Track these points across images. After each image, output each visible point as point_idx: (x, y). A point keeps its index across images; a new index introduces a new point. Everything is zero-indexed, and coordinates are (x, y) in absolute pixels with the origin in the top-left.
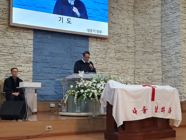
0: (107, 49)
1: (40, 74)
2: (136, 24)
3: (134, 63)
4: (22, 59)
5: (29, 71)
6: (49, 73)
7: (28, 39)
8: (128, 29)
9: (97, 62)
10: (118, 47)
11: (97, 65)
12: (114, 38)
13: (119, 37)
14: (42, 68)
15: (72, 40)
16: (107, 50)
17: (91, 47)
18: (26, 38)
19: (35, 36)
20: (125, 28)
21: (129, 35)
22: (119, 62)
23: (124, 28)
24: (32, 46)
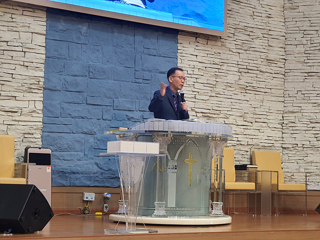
0: (221, 64)
1: (60, 118)
2: (288, 5)
3: (282, 99)
4: (18, 81)
5: (34, 111)
6: (83, 118)
7: (32, 33)
8: (269, 17)
9: (195, 93)
10: (246, 61)
11: (197, 100)
12: (236, 37)
13: (249, 35)
14: (65, 105)
15: (139, 38)
16: (219, 67)
17: (183, 58)
18: (28, 30)
19: (50, 26)
20: (264, 15)
21: (270, 33)
22: (248, 97)
23: (260, 15)
24: (43, 50)
